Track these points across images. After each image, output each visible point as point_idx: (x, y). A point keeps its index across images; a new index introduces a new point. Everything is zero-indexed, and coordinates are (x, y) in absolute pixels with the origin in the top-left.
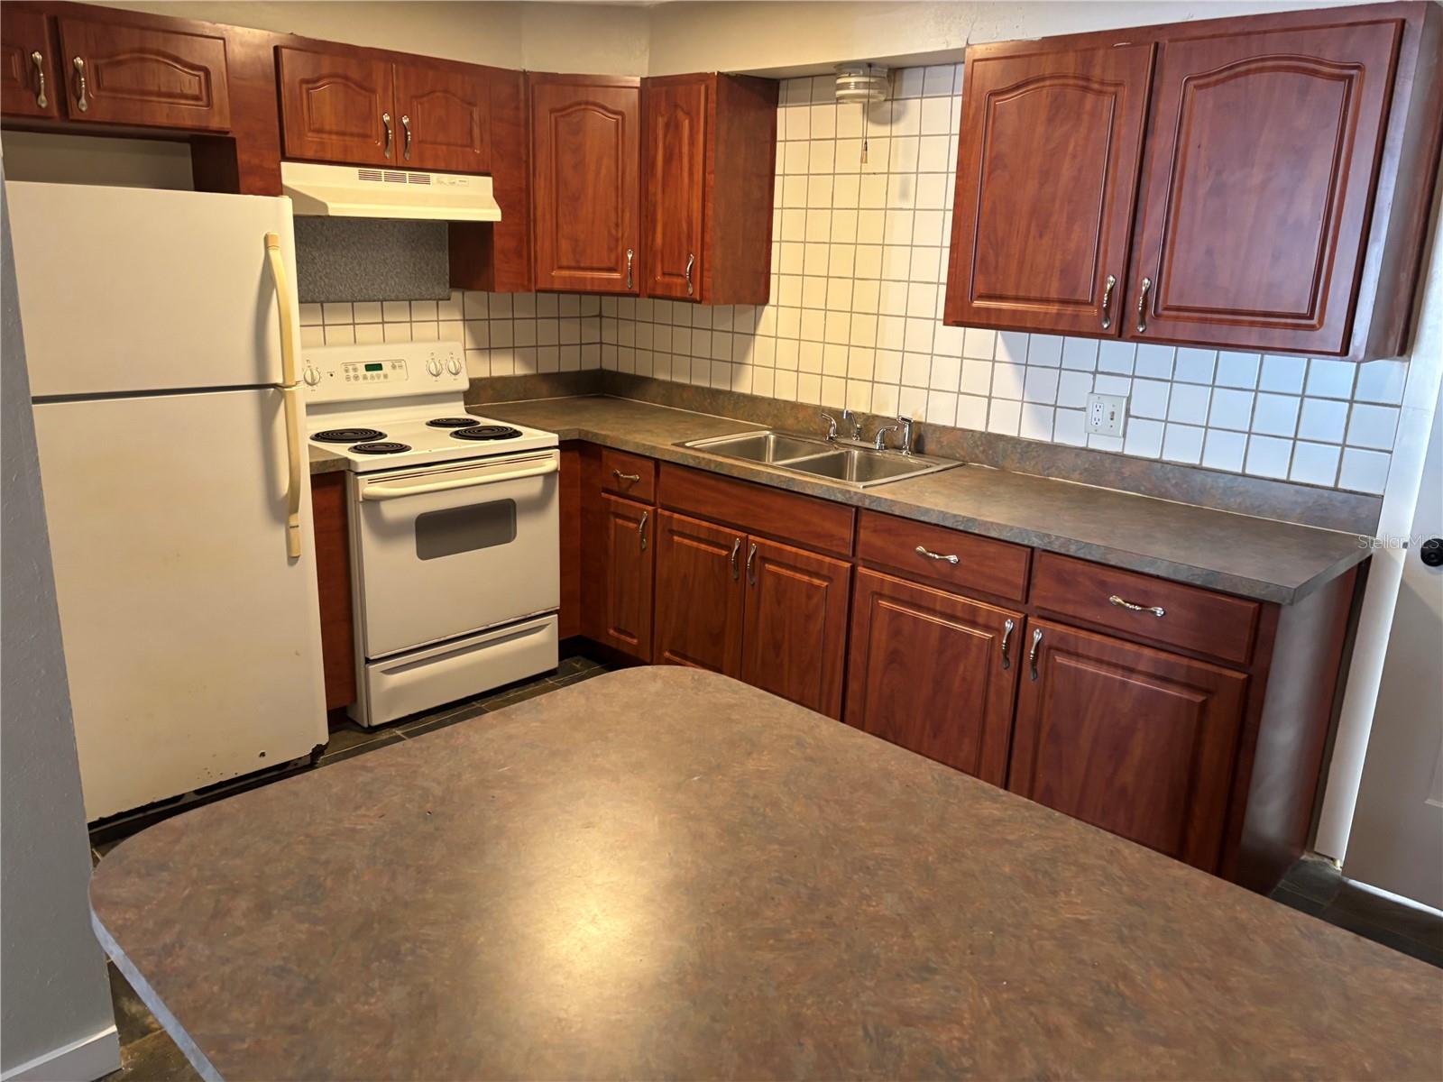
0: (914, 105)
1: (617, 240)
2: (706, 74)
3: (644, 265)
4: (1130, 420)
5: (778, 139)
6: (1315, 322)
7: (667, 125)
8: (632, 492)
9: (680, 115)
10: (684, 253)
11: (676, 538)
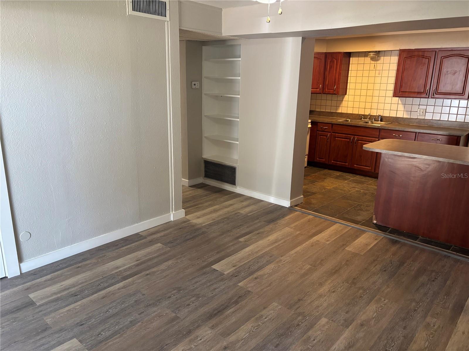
0: (382, 58)
1: (318, 83)
2: (340, 52)
3: (323, 88)
4: (426, 113)
5: (350, 63)
6: (463, 94)
7: (331, 62)
8: (325, 131)
9: (334, 59)
10: (333, 85)
11: (336, 138)
